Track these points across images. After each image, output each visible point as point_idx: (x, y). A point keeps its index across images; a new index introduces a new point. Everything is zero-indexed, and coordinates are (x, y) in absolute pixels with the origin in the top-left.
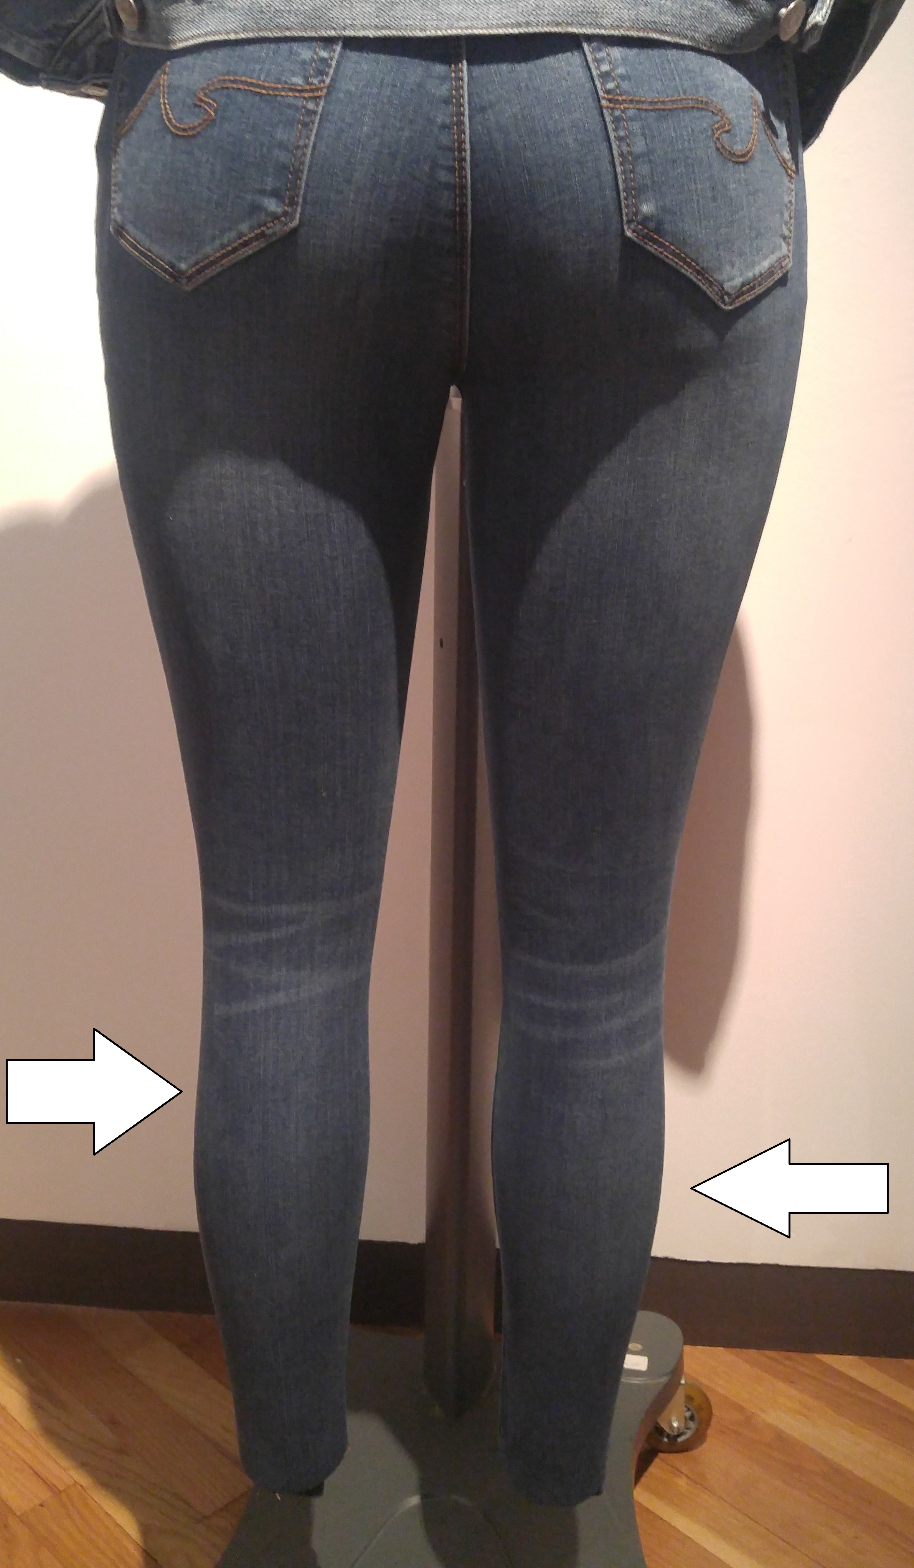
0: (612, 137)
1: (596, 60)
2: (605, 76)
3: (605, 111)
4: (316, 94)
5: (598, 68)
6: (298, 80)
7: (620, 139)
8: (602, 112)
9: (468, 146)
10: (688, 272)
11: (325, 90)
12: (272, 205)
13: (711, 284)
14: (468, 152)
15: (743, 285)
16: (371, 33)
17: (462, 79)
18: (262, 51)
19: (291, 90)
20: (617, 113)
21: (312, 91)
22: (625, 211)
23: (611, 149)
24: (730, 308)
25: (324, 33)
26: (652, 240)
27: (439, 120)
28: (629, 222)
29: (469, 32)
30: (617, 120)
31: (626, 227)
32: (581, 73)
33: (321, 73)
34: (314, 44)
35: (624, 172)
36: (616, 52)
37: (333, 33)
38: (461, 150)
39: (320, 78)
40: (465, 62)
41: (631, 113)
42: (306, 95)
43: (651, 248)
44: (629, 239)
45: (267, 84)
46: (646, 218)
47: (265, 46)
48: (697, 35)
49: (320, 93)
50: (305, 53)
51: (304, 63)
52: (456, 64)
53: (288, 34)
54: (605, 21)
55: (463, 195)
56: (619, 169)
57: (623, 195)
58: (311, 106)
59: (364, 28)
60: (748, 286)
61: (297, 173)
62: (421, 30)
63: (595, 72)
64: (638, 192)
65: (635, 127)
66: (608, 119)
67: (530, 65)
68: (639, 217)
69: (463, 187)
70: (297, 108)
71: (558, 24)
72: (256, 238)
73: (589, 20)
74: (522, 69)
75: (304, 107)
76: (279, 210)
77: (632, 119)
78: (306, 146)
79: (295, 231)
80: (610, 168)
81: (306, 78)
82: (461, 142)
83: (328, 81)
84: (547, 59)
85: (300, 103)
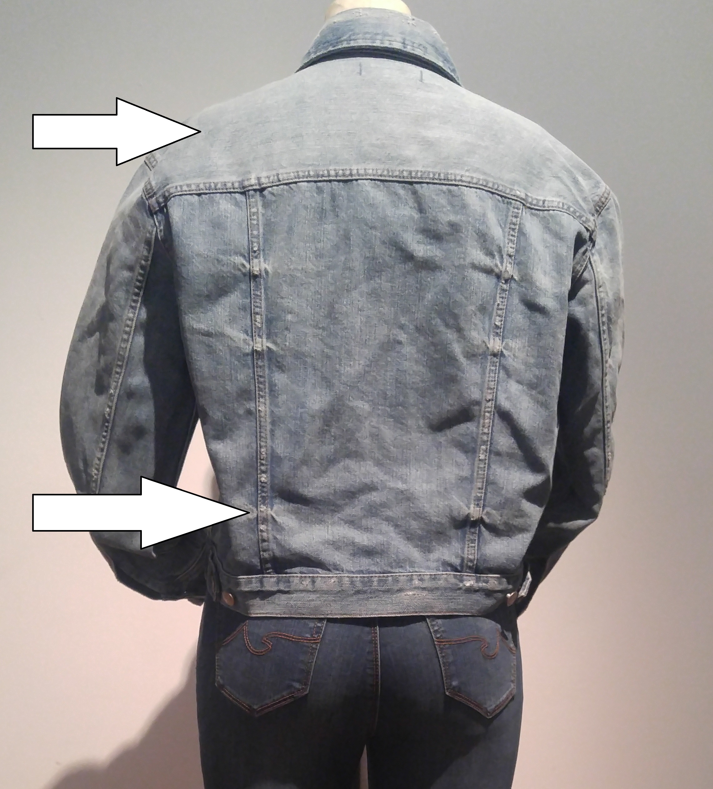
0: (439, 656)
1: (432, 625)
2: (436, 631)
3: (436, 646)
4: (316, 641)
5: (433, 628)
6: (308, 636)
7: (443, 657)
8: (435, 647)
9: (379, 660)
10: (472, 706)
11: (320, 640)
12: (297, 685)
13: (482, 709)
14: (380, 662)
15: (496, 707)
16: (338, 617)
17: (376, 633)
18: (293, 622)
19: (305, 640)
20: (441, 646)
21: (315, 640)
22: (445, 685)
23: (439, 661)
24: (491, 717)
25: (319, 617)
26: (457, 695)
27: (367, 650)
28: (447, 689)
29: (380, 616)
30: (441, 649)
31: (446, 691)
32: (426, 632)
33: (318, 632)
34: (315, 620)
35: (445, 670)
36: (440, 621)
37: (323, 617)
38: (377, 661)
39: (317, 635)
40: (378, 627)
41: (447, 646)
42: (312, 642)
43: (457, 698)
44: (447, 695)
45: (294, 637)
46: (454, 687)
47: (294, 620)
48: (473, 611)
49: (318, 641)
50: (311, 625)
51: (311, 628)
52: (374, 627)
53: (303, 616)
54: (435, 610)
55: (377, 678)
56: (443, 668)
57: (444, 679)
58: (314, 646)
59: (336, 614)
60: (498, 707)
61: (308, 673)
62: (360, 615)
63: (432, 631)
64: (450, 677)
65: (449, 651)
66: (438, 650)
67: (405, 627)
68: (451, 687)
69: (377, 675)
70: (308, 647)
71: (416, 612)
72: (290, 698)
73: (429, 610)
74: (402, 629)
75: (312, 647)
76: (300, 687)
77: (448, 648)
78: (312, 662)
79: (307, 695)
80: (439, 668)
81: (312, 635)
82: (377, 658)
83: (321, 636)
84: (411, 625)
85: (309, 645)
